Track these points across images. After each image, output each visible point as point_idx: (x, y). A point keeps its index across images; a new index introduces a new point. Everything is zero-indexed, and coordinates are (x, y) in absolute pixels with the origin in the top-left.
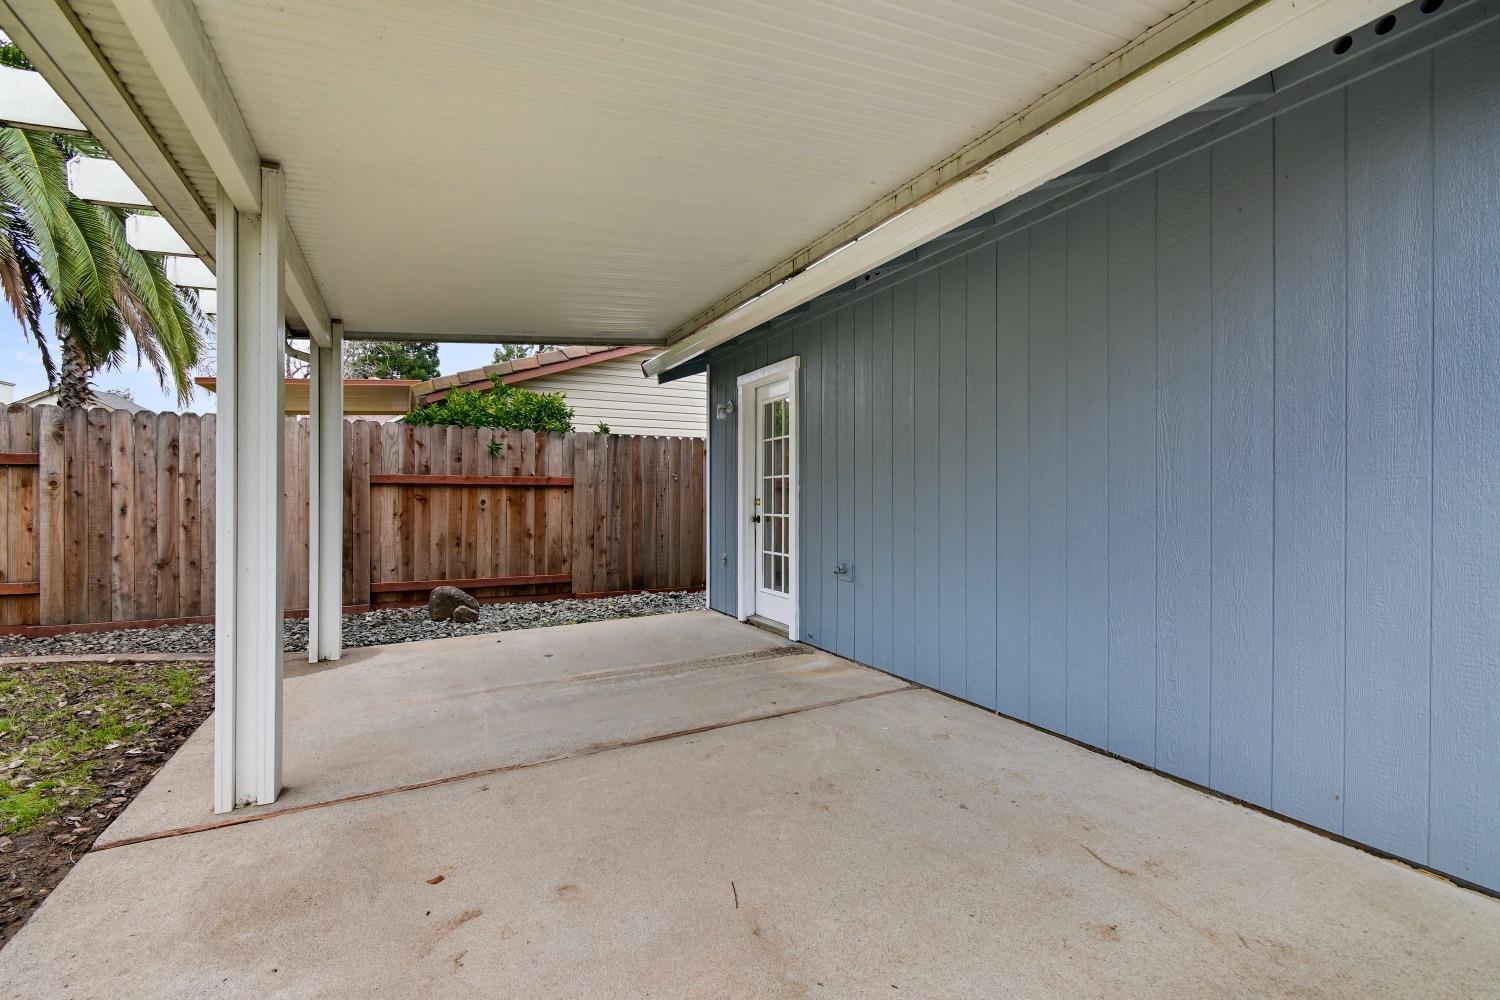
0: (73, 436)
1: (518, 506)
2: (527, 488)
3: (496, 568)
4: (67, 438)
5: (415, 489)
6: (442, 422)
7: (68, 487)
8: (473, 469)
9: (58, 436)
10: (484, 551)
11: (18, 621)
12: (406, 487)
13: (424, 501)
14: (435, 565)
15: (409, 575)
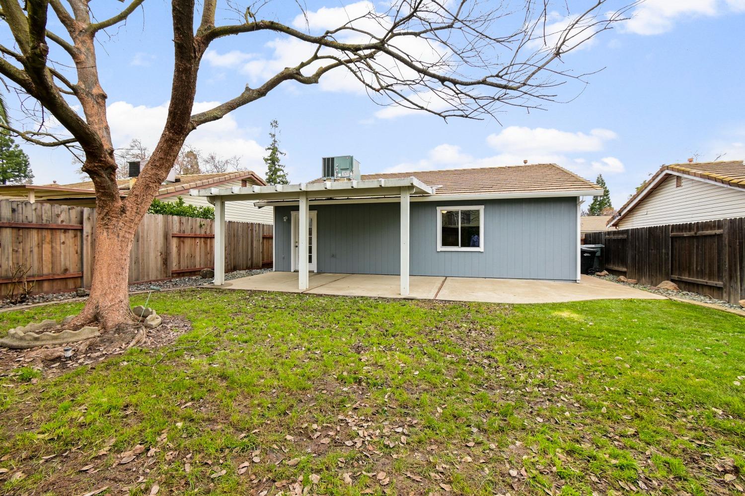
0: (93, 219)
1: (206, 243)
2: (208, 238)
3: (200, 265)
4: (91, 220)
5: (181, 238)
6: (188, 216)
7: (92, 237)
8: (195, 232)
9: (89, 219)
10: (198, 259)
11: (74, 287)
12: (179, 237)
13: (183, 242)
14: (186, 264)
15: (180, 268)
